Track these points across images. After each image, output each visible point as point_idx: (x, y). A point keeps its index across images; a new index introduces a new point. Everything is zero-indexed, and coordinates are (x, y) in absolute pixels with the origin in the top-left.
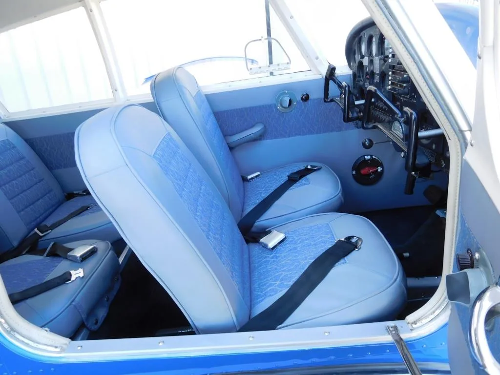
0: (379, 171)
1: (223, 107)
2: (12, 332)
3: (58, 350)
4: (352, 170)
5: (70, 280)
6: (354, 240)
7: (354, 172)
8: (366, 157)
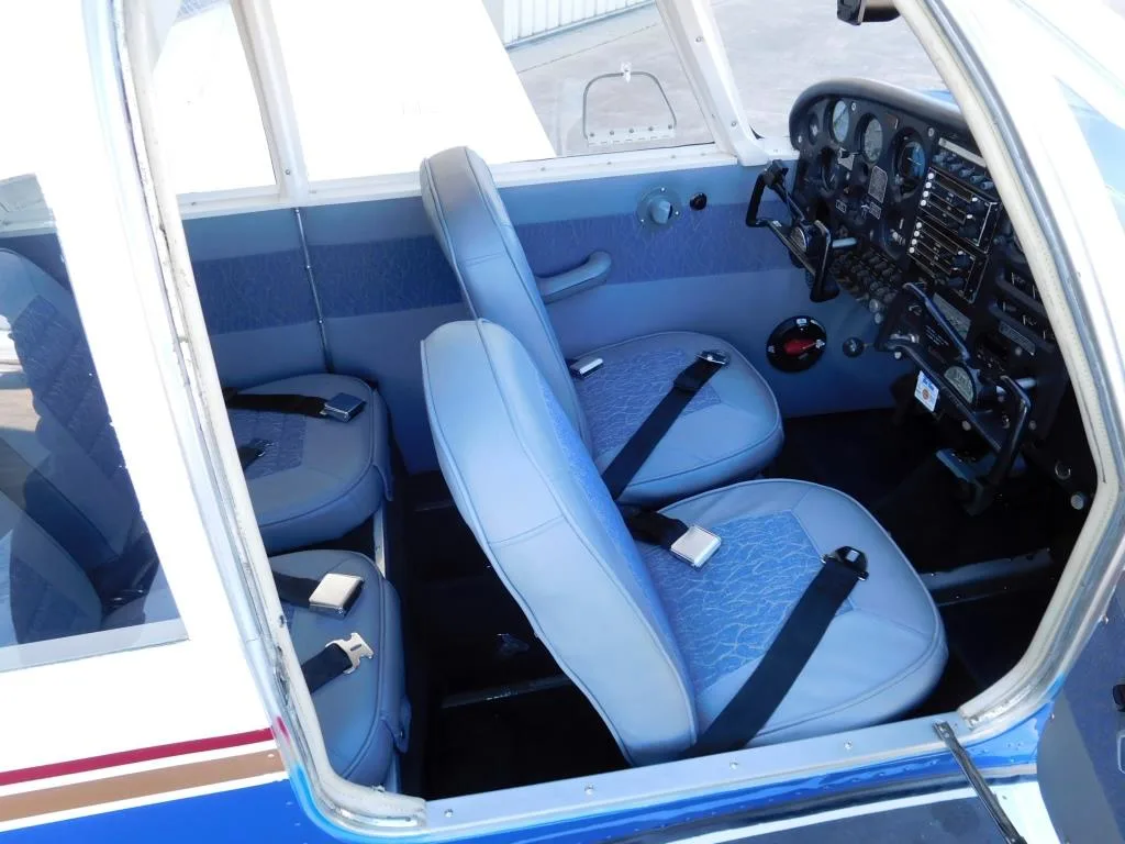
0: (818, 347)
1: (533, 217)
2: (337, 810)
3: (413, 823)
4: (769, 344)
5: (350, 666)
6: (852, 556)
7: (771, 349)
8: (799, 321)
